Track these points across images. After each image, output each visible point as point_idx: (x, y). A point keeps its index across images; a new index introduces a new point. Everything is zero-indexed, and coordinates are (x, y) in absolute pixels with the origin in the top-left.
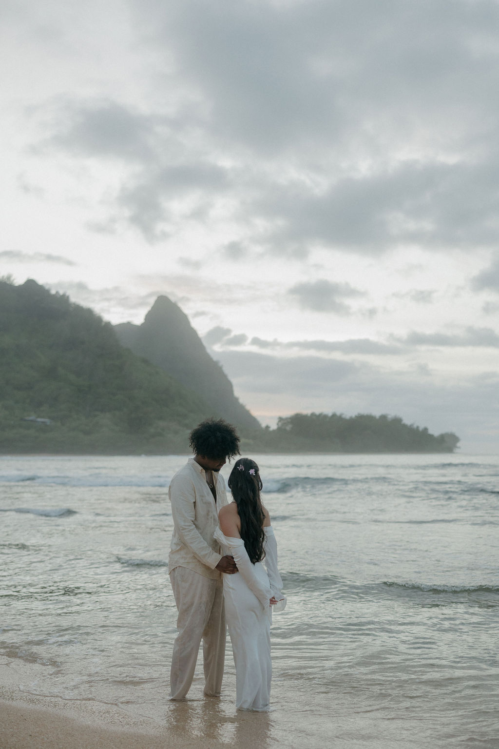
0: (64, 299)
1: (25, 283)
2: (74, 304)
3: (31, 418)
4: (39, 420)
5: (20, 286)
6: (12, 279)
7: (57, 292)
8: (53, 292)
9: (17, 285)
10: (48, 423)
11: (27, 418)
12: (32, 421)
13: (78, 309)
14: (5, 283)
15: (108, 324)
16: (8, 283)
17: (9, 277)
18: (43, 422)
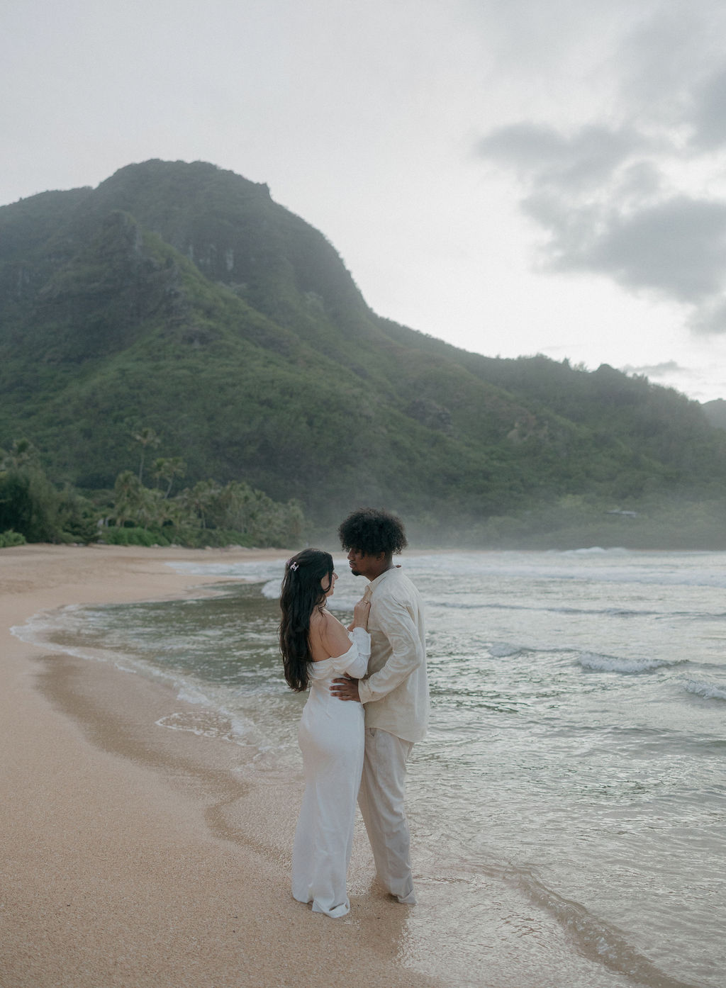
0: (641, 382)
1: (599, 368)
2: (654, 385)
3: (616, 511)
4: (624, 512)
5: (594, 373)
6: (585, 366)
7: (635, 375)
8: (630, 375)
9: (590, 372)
10: (635, 516)
11: (611, 511)
12: (616, 514)
13: (659, 390)
14: (578, 371)
15: (695, 405)
16: (581, 370)
17: (581, 365)
18: (627, 515)
